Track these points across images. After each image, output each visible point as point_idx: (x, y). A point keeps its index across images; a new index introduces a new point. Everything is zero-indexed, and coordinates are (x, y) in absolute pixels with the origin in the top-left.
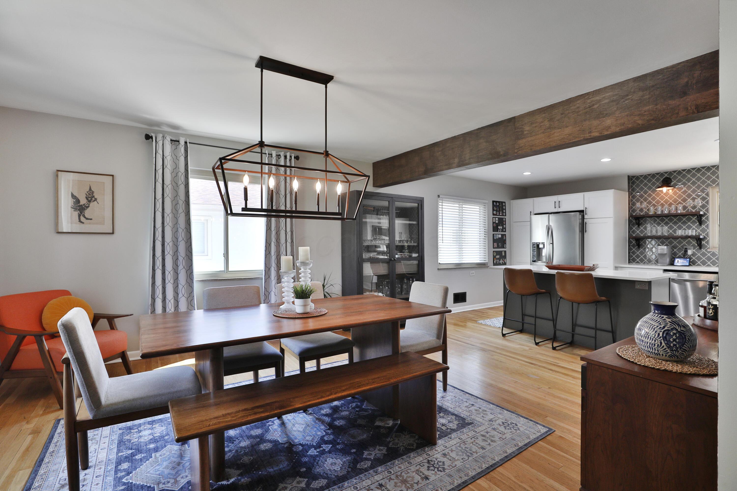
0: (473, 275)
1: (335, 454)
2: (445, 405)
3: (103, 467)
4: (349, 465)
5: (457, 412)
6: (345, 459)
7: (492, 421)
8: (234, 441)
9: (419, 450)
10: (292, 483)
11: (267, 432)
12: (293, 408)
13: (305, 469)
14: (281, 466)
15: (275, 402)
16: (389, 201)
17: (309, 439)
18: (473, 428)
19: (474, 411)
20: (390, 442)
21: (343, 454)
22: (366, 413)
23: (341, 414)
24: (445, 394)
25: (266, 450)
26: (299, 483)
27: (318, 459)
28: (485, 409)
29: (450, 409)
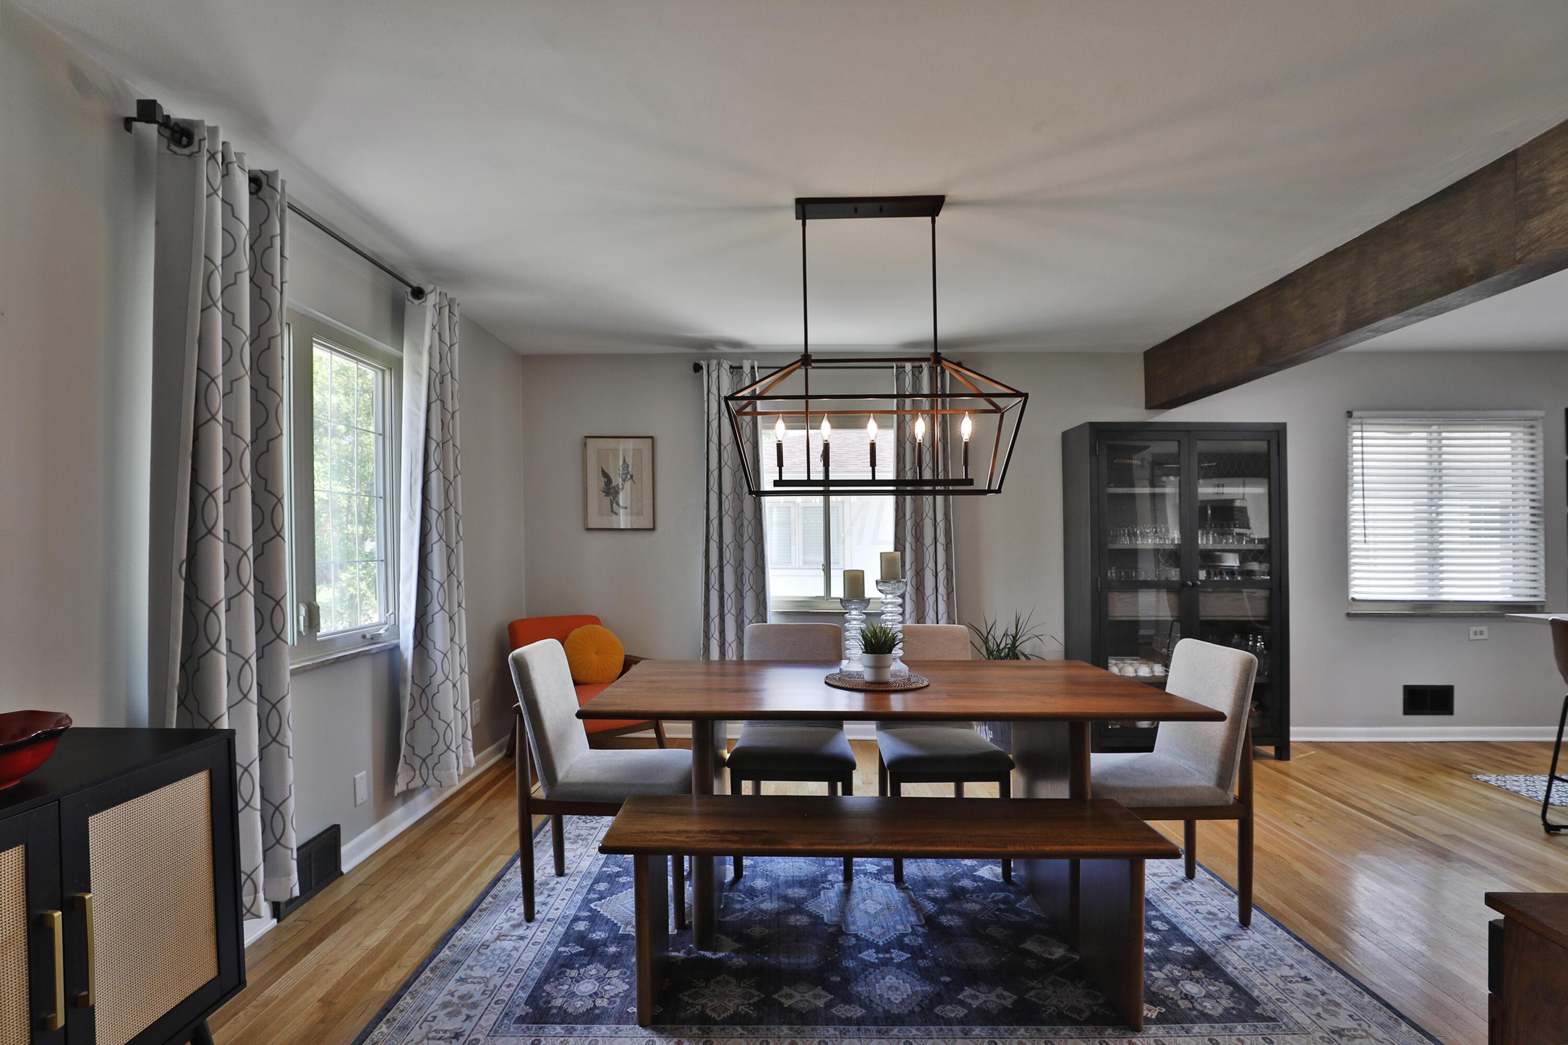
0: (1479, 637)
1: (907, 974)
2: (1224, 957)
3: (579, 880)
4: (922, 1001)
5: (1245, 982)
6: (919, 988)
7: (1341, 1036)
8: (756, 896)
9: (1088, 1029)
10: (805, 993)
11: (813, 897)
12: (785, 847)
13: (839, 979)
14: (804, 961)
15: (765, 832)
16: (1179, 441)
17: (876, 932)
18: (1266, 1031)
19: (1299, 995)
20: (1033, 988)
21: (922, 977)
22: (1015, 918)
23: (964, 906)
24: (1240, 931)
25: (796, 926)
26: (815, 997)
27: (872, 970)
28: (1338, 1000)
29: (1229, 969)
